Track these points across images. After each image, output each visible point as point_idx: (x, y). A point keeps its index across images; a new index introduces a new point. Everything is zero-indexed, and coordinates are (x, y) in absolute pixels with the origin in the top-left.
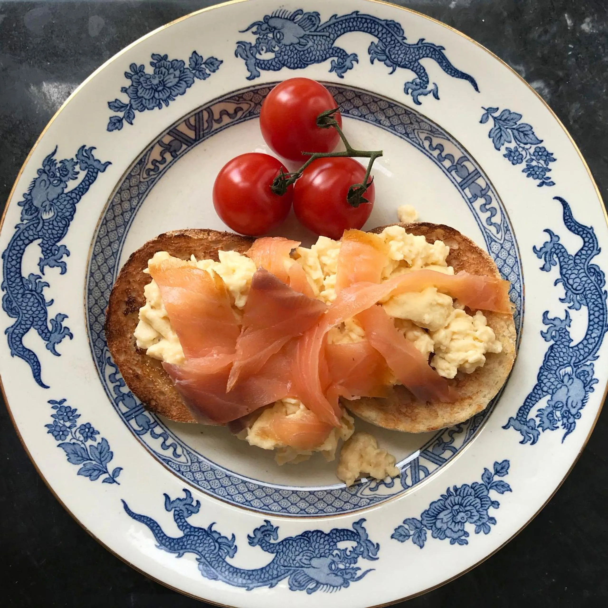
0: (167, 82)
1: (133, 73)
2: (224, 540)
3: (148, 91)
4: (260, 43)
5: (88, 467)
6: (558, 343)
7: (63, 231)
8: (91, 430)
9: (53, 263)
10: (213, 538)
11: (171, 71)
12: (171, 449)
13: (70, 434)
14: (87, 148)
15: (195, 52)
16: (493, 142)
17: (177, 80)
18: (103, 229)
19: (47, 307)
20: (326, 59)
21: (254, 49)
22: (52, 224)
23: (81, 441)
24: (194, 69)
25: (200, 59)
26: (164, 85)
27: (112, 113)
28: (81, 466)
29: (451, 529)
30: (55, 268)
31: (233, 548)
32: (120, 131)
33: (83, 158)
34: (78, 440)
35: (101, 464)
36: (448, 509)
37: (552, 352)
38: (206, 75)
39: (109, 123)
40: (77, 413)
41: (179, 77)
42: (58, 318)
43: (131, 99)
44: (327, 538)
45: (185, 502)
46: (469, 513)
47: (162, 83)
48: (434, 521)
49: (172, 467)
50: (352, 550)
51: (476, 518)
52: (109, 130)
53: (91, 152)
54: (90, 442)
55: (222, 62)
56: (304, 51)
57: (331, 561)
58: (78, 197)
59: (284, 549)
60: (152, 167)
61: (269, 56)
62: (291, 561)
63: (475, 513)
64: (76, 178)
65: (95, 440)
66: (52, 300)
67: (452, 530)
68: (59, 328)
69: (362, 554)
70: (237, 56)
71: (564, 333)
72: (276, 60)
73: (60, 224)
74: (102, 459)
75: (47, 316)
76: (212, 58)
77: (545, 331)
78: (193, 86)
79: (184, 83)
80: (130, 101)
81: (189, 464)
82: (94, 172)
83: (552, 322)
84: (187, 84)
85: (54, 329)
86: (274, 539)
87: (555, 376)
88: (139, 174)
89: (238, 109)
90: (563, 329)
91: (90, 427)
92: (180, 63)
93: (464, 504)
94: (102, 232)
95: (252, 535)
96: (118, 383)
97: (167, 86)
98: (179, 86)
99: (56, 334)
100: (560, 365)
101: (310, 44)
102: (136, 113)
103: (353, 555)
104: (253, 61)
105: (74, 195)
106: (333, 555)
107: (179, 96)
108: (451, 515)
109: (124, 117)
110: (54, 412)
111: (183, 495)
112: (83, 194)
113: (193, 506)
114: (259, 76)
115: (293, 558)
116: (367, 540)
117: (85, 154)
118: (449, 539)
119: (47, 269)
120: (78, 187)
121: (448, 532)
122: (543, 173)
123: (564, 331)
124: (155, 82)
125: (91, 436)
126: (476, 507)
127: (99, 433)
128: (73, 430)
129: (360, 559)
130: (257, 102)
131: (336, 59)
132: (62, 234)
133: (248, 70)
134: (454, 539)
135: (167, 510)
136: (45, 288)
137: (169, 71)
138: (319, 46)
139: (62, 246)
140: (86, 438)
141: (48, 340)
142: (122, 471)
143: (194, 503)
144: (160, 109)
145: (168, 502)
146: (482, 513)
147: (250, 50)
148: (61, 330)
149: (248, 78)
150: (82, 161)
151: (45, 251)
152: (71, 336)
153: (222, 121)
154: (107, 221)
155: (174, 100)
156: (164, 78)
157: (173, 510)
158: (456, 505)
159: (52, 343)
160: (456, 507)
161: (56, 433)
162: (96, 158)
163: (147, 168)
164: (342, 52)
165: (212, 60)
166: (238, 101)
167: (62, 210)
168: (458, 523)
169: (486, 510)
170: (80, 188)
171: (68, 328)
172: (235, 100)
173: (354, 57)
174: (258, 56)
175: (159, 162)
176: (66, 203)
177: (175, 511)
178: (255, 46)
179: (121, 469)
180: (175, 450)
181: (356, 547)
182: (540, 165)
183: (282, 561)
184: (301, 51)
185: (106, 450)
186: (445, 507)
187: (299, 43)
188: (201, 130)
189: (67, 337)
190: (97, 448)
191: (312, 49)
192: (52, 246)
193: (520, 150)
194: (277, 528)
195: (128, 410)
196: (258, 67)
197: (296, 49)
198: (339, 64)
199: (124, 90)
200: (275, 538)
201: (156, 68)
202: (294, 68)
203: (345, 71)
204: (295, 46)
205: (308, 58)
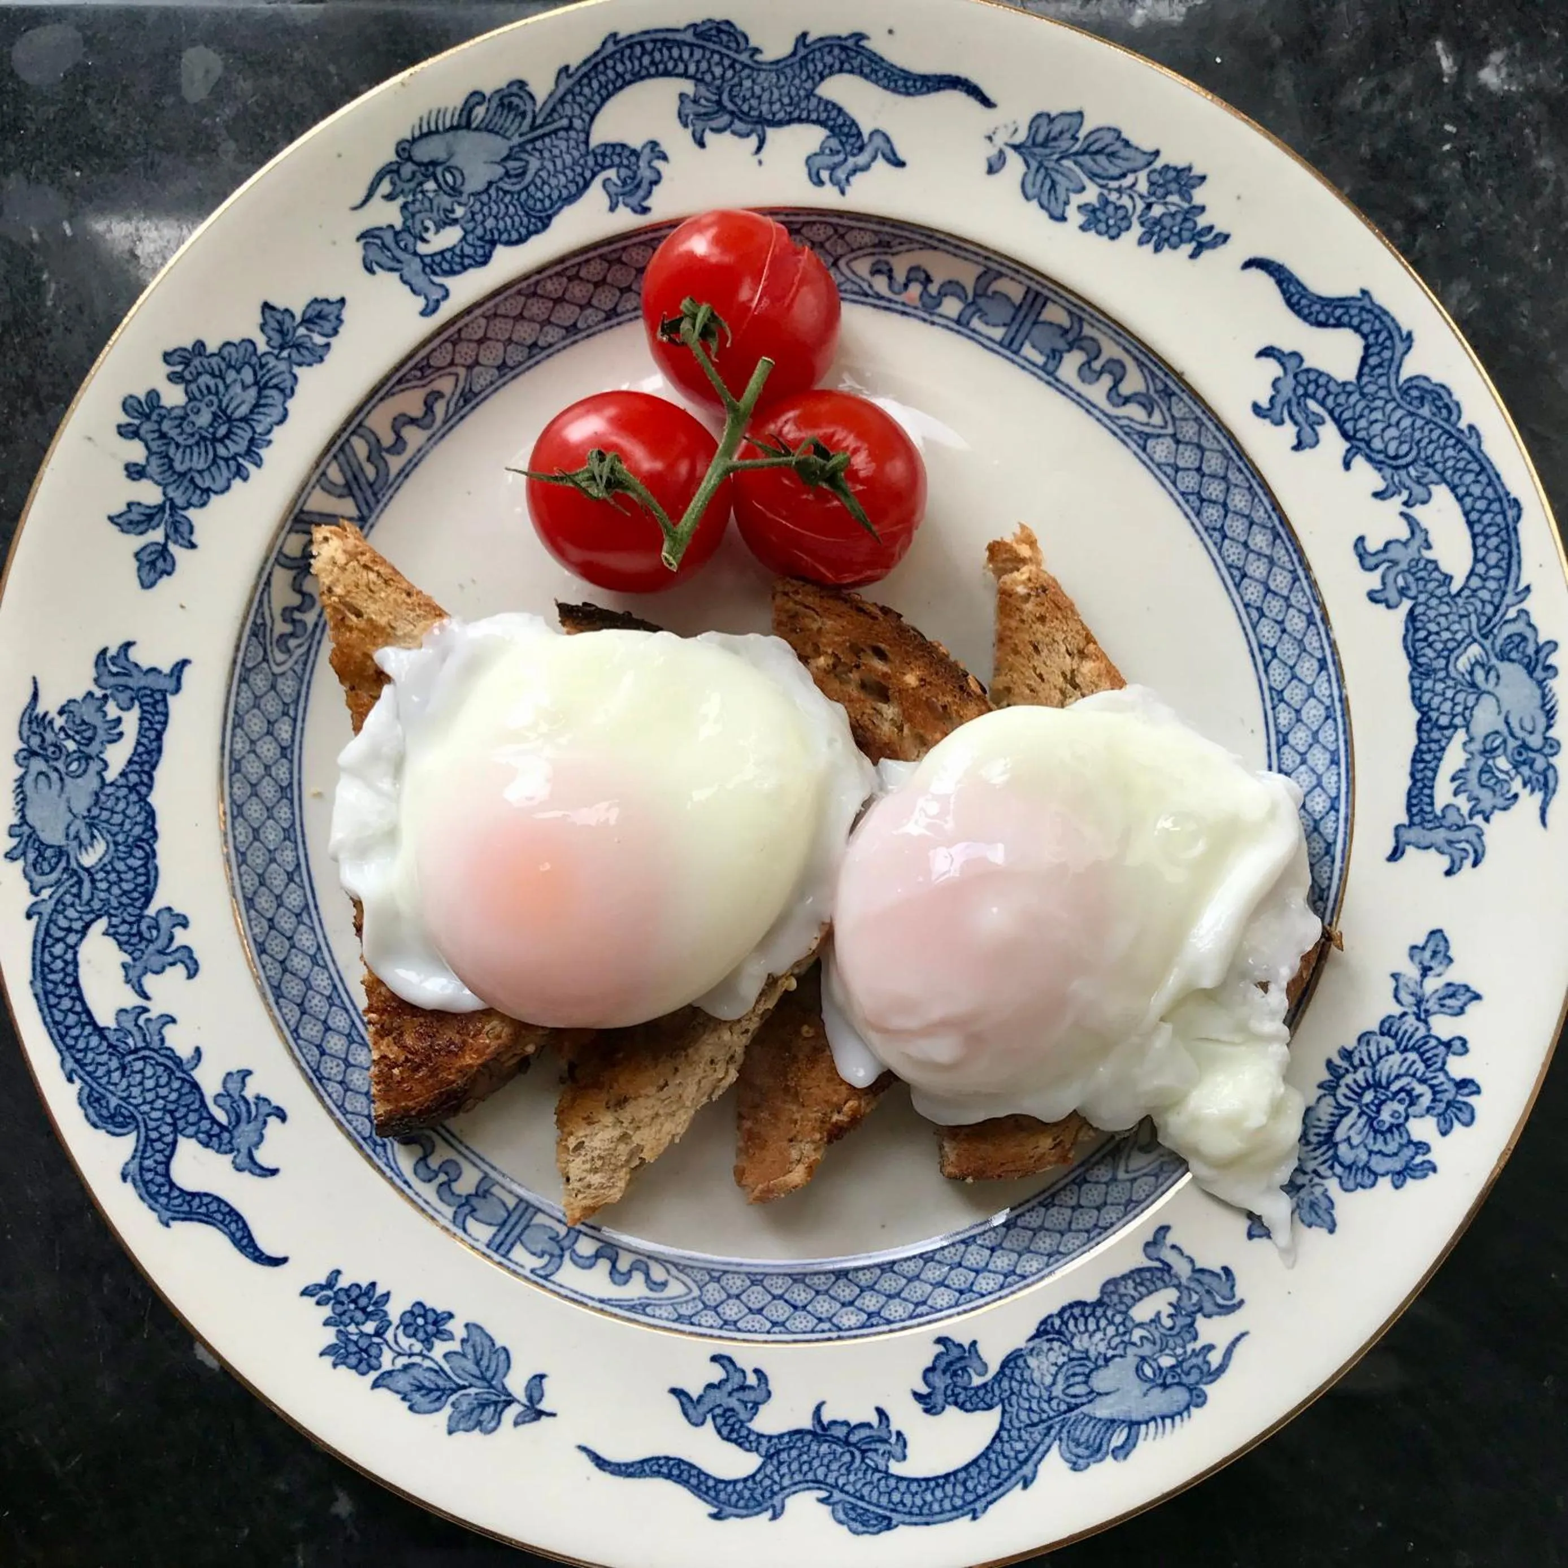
0: (232, 406)
1: (137, 422)
2: (864, 1433)
3: (196, 449)
4: (413, 215)
5: (464, 1406)
6: (1422, 598)
7: (147, 874)
8: (431, 1317)
9: (156, 961)
10: (836, 1440)
11: (231, 375)
12: (638, 1277)
13: (385, 1348)
14: (112, 652)
15: (267, 306)
16: (1042, 206)
17: (253, 392)
18: (240, 829)
19: (194, 1073)
20: (587, 185)
21: (405, 236)
22: (114, 869)
23: (420, 1354)
24: (282, 348)
25: (287, 318)
26: (229, 419)
27: (136, 542)
28: (448, 1410)
29: (1380, 1152)
30: (169, 970)
31: (893, 1440)
32: (175, 574)
33: (113, 681)
34: (411, 1355)
35: (491, 1386)
36: (1349, 1109)
37: (1416, 630)
38: (320, 351)
39: (139, 569)
40: (380, 1290)
41: (256, 383)
42: (229, 1085)
43: (165, 487)
44: (1099, 1312)
45: (729, 1387)
46: (1403, 1095)
47: (222, 415)
48: (1330, 1153)
49: (660, 1318)
50: (1172, 1311)
51: (1426, 1101)
52: (147, 585)
53: (127, 659)
54: (440, 1348)
55: (342, 301)
56: (526, 189)
57: (1137, 1360)
58: (145, 778)
59: (1014, 1384)
60: (288, 628)
61: (451, 236)
62: (1045, 1406)
63: (1419, 1089)
64: (121, 735)
65: (451, 1337)
66: (198, 1050)
67: (1384, 1155)
68: (243, 1108)
69: (1200, 1310)
70: (370, 270)
71: (1425, 569)
72: (470, 238)
73: (131, 861)
74: (489, 1375)
75: (202, 1095)
76: (316, 301)
77: (1378, 585)
78: (298, 389)
79: (274, 393)
80: (165, 494)
81: (696, 1293)
82: (157, 702)
83: (1383, 556)
84: (282, 391)
85: (233, 1118)
86: (980, 1375)
87: (1451, 683)
88: (265, 659)
89: (431, 398)
90: (1418, 561)
91: (426, 1311)
92: (242, 350)
93: (1384, 1081)
94: (241, 838)
95: (924, 1390)
96: (442, 1178)
97: (237, 415)
98: (265, 406)
99: (243, 1126)
100: (1452, 651)
101: (534, 164)
102: (192, 513)
103: (1182, 1321)
104: (416, 264)
105: (133, 778)
106: (1134, 1344)
107: (276, 429)
108: (1364, 1119)
109: (167, 537)
110: (326, 1311)
111: (716, 1373)
112: (154, 767)
113: (751, 1388)
114: (446, 295)
115: (1046, 1396)
116: (1195, 1271)
117: (114, 669)
118: (1388, 1178)
119: (150, 982)
120: (135, 753)
121: (1378, 1164)
122: (1189, 225)
123: (1421, 565)
124: (204, 419)
125: (439, 1332)
126: (1414, 1075)
127: (451, 1316)
128: (389, 1335)
129: (1201, 1322)
130: (469, 361)
131: (611, 173)
132: (148, 882)
133: (414, 291)
134: (1399, 1173)
135: (696, 1425)
136: (169, 1031)
137: (224, 379)
138: (559, 162)
139: (159, 912)
140: (428, 1342)
141: (231, 1151)
142: (545, 1381)
143: (752, 1380)
144: (245, 479)
145: (688, 1406)
146: (1435, 1082)
147: (397, 243)
148: (249, 1112)
149: (424, 313)
150: (116, 687)
151: (127, 943)
152: (282, 1116)
153: (405, 443)
154: (240, 807)
155: (270, 442)
156: (220, 401)
157: (709, 1417)
158: (1364, 1089)
159: (244, 1151)
160: (1368, 1097)
161: (353, 1360)
162: (145, 665)
163: (276, 635)
164: (618, 150)
165: (318, 307)
166: (423, 377)
167: (122, 824)
168: (1390, 1130)
169: (1442, 1069)
170: (140, 755)
171: (265, 1100)
172: (416, 378)
173: (652, 150)
174: (422, 248)
175: (299, 609)
176: (122, 805)
177: (714, 1418)
178: (406, 229)
179: (542, 1377)
180: (647, 1275)
181: (1180, 1299)
182: (1173, 209)
183: (1023, 1415)
184: (519, 193)
185: (487, 1351)
186: (1342, 1107)
187: (507, 174)
188: (365, 487)
189: (273, 1121)
190: (464, 1355)
191: (544, 174)
192: (139, 922)
193: (1113, 197)
194: (974, 1343)
195: (493, 1230)
196: (434, 273)
197: (506, 192)
198: (624, 183)
199: (135, 472)
200: (980, 1369)
201: (188, 382)
202: (521, 240)
203: (649, 193)
204: (501, 184)
205: (542, 201)
